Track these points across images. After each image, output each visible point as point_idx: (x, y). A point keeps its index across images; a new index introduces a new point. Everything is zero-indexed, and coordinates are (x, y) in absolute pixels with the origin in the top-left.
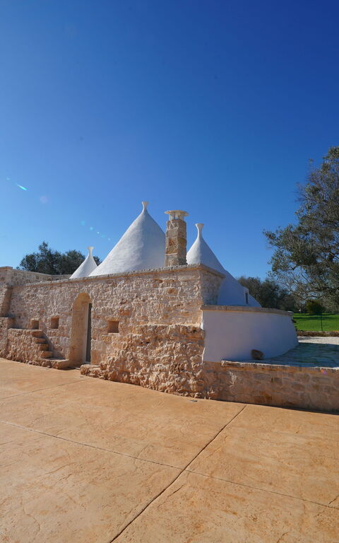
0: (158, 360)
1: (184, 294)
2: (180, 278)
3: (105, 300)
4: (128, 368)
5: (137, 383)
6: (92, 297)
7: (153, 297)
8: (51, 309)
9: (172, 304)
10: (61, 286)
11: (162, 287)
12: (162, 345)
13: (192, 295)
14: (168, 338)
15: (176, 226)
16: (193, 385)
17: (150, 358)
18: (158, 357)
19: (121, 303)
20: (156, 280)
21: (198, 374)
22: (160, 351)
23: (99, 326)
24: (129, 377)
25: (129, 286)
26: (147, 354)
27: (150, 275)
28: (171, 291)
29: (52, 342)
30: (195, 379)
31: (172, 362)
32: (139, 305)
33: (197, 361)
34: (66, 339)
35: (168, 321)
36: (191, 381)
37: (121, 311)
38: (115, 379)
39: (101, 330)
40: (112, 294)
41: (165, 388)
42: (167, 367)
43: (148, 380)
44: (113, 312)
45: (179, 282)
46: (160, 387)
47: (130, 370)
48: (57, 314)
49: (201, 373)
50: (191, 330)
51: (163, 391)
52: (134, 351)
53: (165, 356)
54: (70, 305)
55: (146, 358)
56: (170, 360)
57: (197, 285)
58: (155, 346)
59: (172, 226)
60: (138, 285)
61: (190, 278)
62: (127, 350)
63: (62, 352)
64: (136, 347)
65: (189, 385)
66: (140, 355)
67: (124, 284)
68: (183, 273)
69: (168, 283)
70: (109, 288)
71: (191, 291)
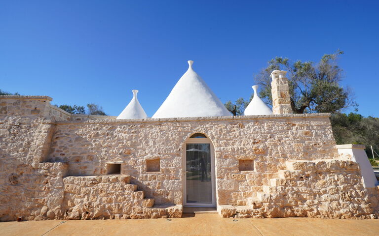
0: (325, 192)
1: (319, 136)
2: (313, 123)
3: (231, 139)
4: (291, 202)
5: (304, 215)
6: (213, 137)
7: (288, 137)
8: (144, 150)
9: (309, 143)
10: (160, 125)
11: (297, 129)
12: (324, 178)
13: (326, 136)
14: (328, 171)
15: (285, 83)
16: (366, 208)
17: (315, 190)
18: (324, 189)
19: (254, 143)
20: (289, 124)
21: (366, 199)
22: (324, 183)
23: (229, 165)
24: (293, 211)
25: (260, 128)
26: (310, 187)
27: (282, 120)
28: (306, 134)
29: (150, 187)
30: (366, 203)
31: (339, 192)
32: (276, 145)
33: (361, 188)
34: (173, 183)
35: (307, 157)
36: (363, 206)
37: (255, 150)
38: (276, 215)
39: (230, 169)
40: (240, 135)
41: (341, 215)
42: (336, 196)
43: (318, 211)
44: (245, 151)
45: (312, 126)
46: (335, 215)
47: (293, 203)
48: (156, 155)
49: (368, 197)
50: (350, 163)
51: (340, 218)
52: (296, 185)
53: (331, 187)
54: (177, 146)
55: (311, 191)
56: (338, 190)
57: (329, 129)
58: (316, 179)
59: (281, 82)
60: (270, 128)
61: (322, 123)
62: (286, 186)
63: (169, 197)
64: (296, 181)
65: (362, 210)
66: (303, 189)
67: (253, 126)
68: (314, 119)
69: (302, 126)
70: (235, 129)
71: (324, 134)
